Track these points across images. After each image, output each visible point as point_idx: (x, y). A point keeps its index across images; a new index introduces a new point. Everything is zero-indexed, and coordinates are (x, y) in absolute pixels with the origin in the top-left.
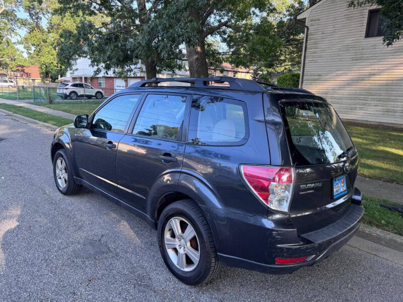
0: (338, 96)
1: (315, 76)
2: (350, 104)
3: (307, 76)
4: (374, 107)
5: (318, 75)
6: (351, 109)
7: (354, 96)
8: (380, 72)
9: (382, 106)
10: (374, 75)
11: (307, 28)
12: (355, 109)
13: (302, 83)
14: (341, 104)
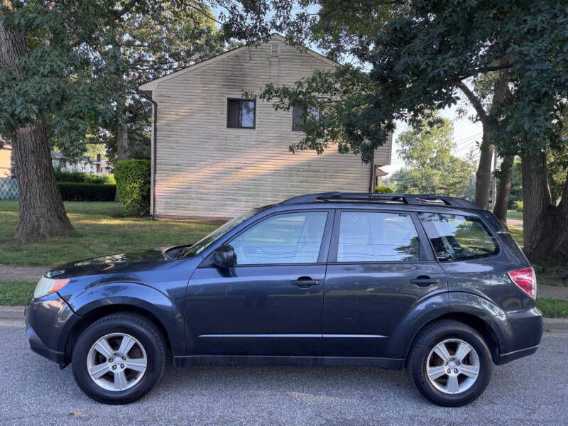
0: (204, 191)
1: (172, 165)
2: (220, 201)
3: (161, 165)
4: (245, 203)
5: (177, 165)
6: (221, 206)
7: (222, 191)
8: (247, 165)
9: (253, 202)
10: (241, 168)
11: (155, 104)
12: (226, 205)
13: (155, 173)
14: (209, 200)
